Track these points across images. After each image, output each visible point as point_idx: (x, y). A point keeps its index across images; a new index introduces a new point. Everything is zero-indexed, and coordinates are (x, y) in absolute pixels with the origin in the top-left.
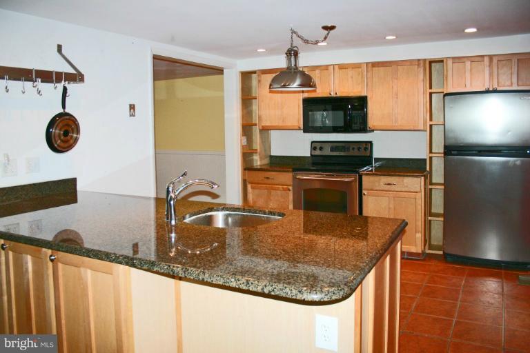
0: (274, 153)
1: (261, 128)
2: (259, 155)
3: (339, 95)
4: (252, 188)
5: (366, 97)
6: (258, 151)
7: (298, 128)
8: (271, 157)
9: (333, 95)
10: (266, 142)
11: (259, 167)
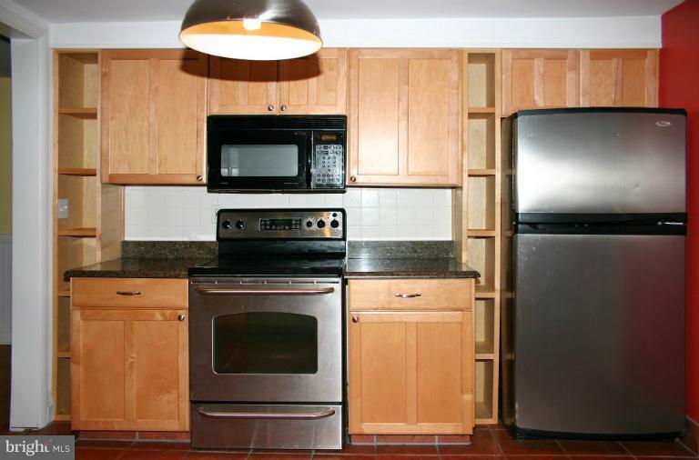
0: (130, 236)
1: (106, 179)
2: (100, 239)
3: (289, 111)
4: (85, 318)
5: (345, 117)
6: (99, 231)
7: (194, 181)
8: (126, 244)
9: (275, 112)
10: (114, 214)
11: (99, 268)
